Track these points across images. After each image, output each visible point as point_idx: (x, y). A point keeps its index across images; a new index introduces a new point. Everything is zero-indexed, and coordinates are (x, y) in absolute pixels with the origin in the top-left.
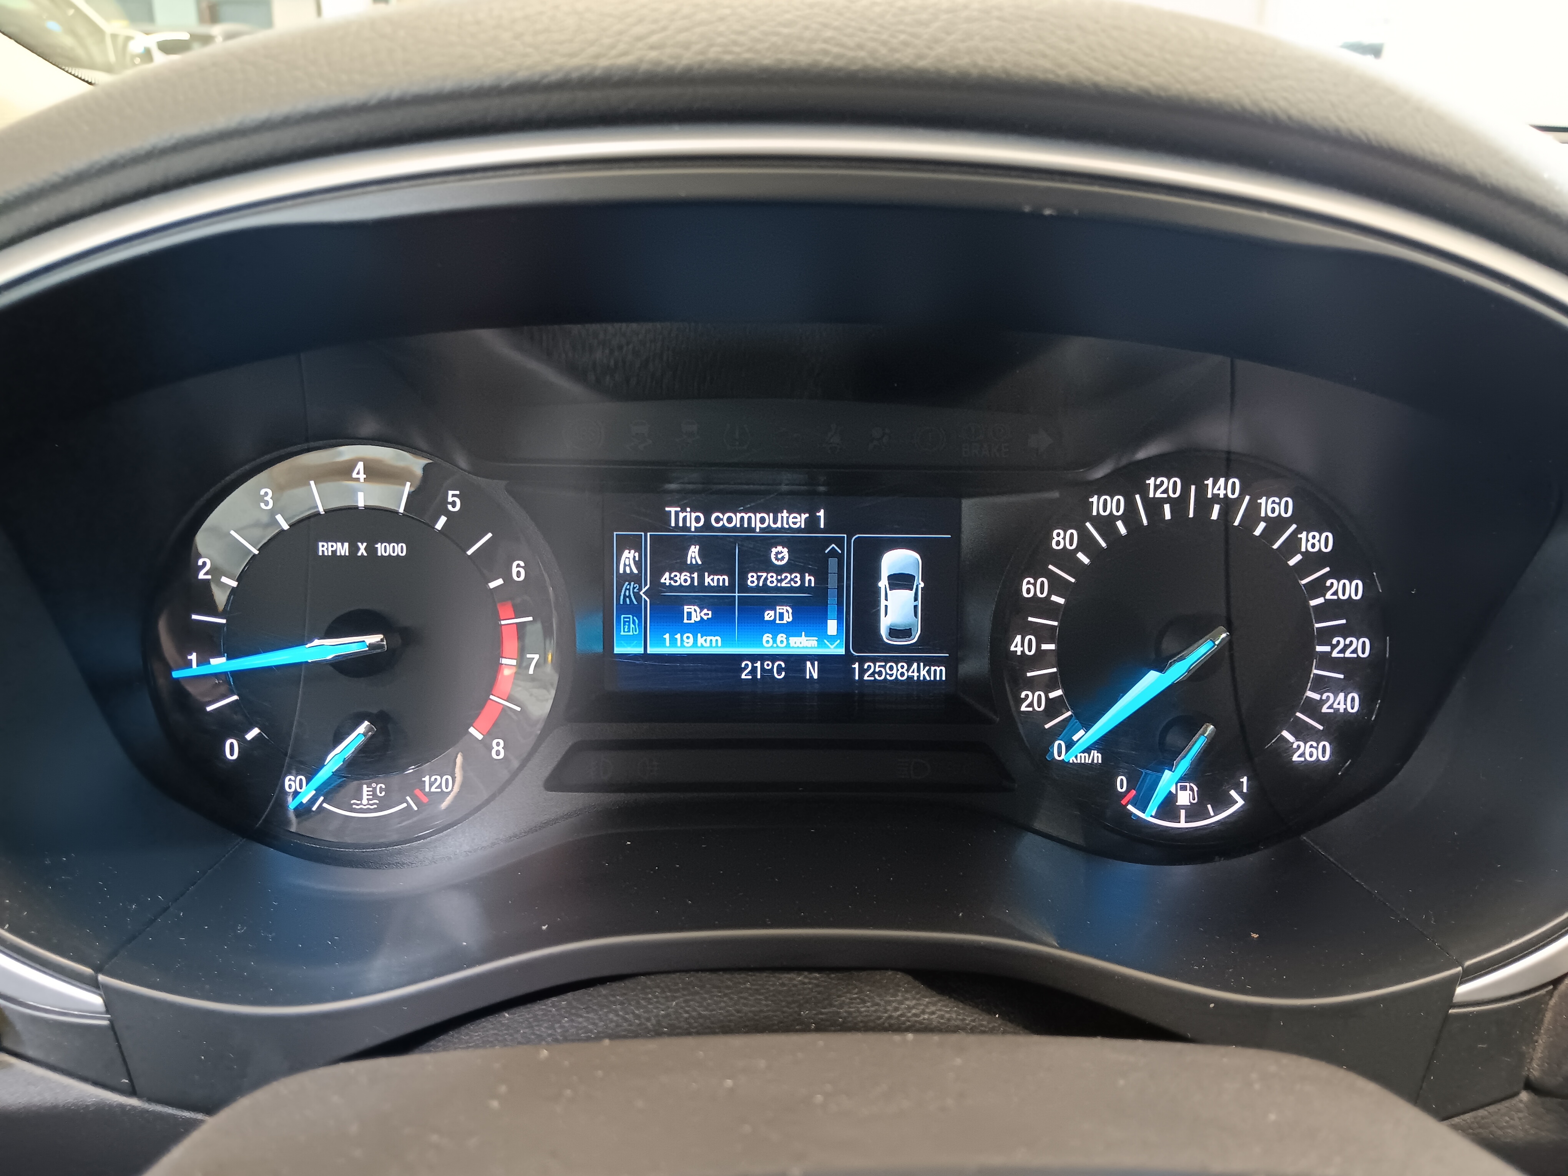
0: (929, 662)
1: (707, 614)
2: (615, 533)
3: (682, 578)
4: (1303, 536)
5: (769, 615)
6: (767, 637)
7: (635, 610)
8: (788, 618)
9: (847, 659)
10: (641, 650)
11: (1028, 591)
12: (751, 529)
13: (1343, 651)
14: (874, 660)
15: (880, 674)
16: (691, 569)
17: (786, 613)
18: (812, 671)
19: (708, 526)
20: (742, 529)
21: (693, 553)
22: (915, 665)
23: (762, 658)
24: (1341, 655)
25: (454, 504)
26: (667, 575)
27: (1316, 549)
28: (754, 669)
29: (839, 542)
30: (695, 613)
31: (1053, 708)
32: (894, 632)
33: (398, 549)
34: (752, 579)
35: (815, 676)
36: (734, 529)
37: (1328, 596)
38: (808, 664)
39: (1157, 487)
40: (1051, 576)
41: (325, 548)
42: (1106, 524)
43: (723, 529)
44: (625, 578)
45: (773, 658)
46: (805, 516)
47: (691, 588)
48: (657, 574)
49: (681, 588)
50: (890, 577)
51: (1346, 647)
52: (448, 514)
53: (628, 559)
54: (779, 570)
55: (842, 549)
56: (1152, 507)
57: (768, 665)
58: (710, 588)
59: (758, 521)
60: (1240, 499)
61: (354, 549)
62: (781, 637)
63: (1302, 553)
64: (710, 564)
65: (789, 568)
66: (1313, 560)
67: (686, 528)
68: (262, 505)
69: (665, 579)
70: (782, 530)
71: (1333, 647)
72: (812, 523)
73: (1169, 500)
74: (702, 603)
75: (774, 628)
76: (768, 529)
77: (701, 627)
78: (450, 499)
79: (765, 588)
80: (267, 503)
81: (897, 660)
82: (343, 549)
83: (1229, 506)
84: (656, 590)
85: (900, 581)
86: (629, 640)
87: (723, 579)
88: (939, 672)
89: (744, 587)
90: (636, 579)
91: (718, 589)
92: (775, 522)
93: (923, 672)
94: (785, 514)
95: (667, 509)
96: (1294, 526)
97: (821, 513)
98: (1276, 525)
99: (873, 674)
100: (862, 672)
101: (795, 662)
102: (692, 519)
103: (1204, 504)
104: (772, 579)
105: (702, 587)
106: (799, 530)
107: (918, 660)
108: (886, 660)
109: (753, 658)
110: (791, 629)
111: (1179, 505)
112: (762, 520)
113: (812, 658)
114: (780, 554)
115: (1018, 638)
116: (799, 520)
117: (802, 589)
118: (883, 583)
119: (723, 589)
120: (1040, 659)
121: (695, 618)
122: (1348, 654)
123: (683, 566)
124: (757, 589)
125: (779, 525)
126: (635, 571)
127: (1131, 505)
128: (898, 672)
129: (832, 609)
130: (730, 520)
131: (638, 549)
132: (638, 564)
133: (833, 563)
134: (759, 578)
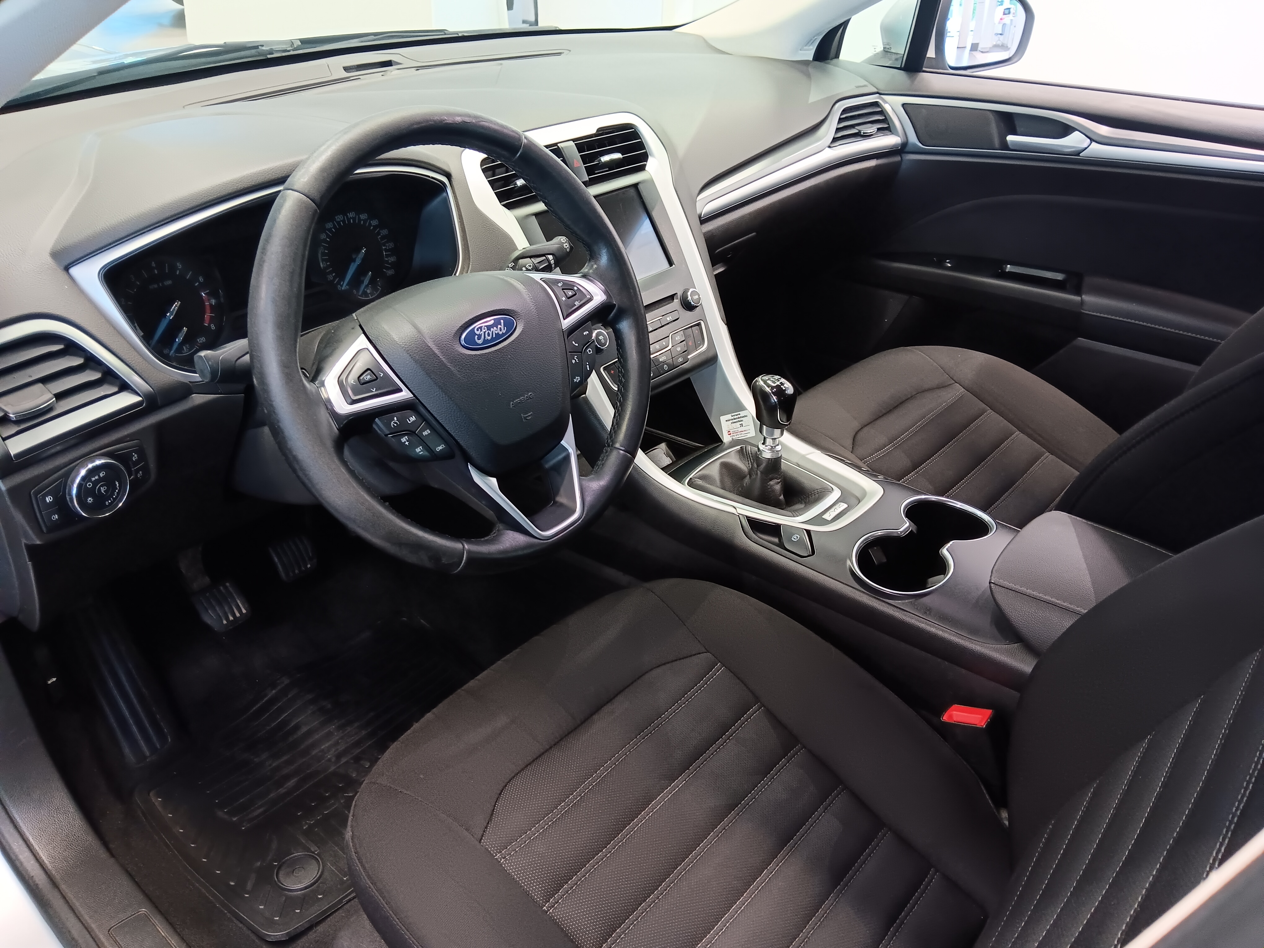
4: (371, 222)
11: (320, 251)
24: (388, 248)
27: (375, 224)
31: (335, 278)
33: (169, 282)
37: (381, 235)
39: (338, 218)
41: (152, 287)
42: (330, 230)
51: (388, 246)
52: (179, 269)
56: (339, 223)
60: (356, 217)
63: (373, 226)
66: (375, 227)
71: (386, 246)
73: (341, 221)
78: (178, 265)
80: (133, 279)
82: (156, 286)
83: (354, 219)
96: (369, 220)
98: (365, 221)
103: (349, 220)
111: (344, 221)
115: (322, 264)
120: (328, 267)
122: (390, 247)
127: (334, 225)
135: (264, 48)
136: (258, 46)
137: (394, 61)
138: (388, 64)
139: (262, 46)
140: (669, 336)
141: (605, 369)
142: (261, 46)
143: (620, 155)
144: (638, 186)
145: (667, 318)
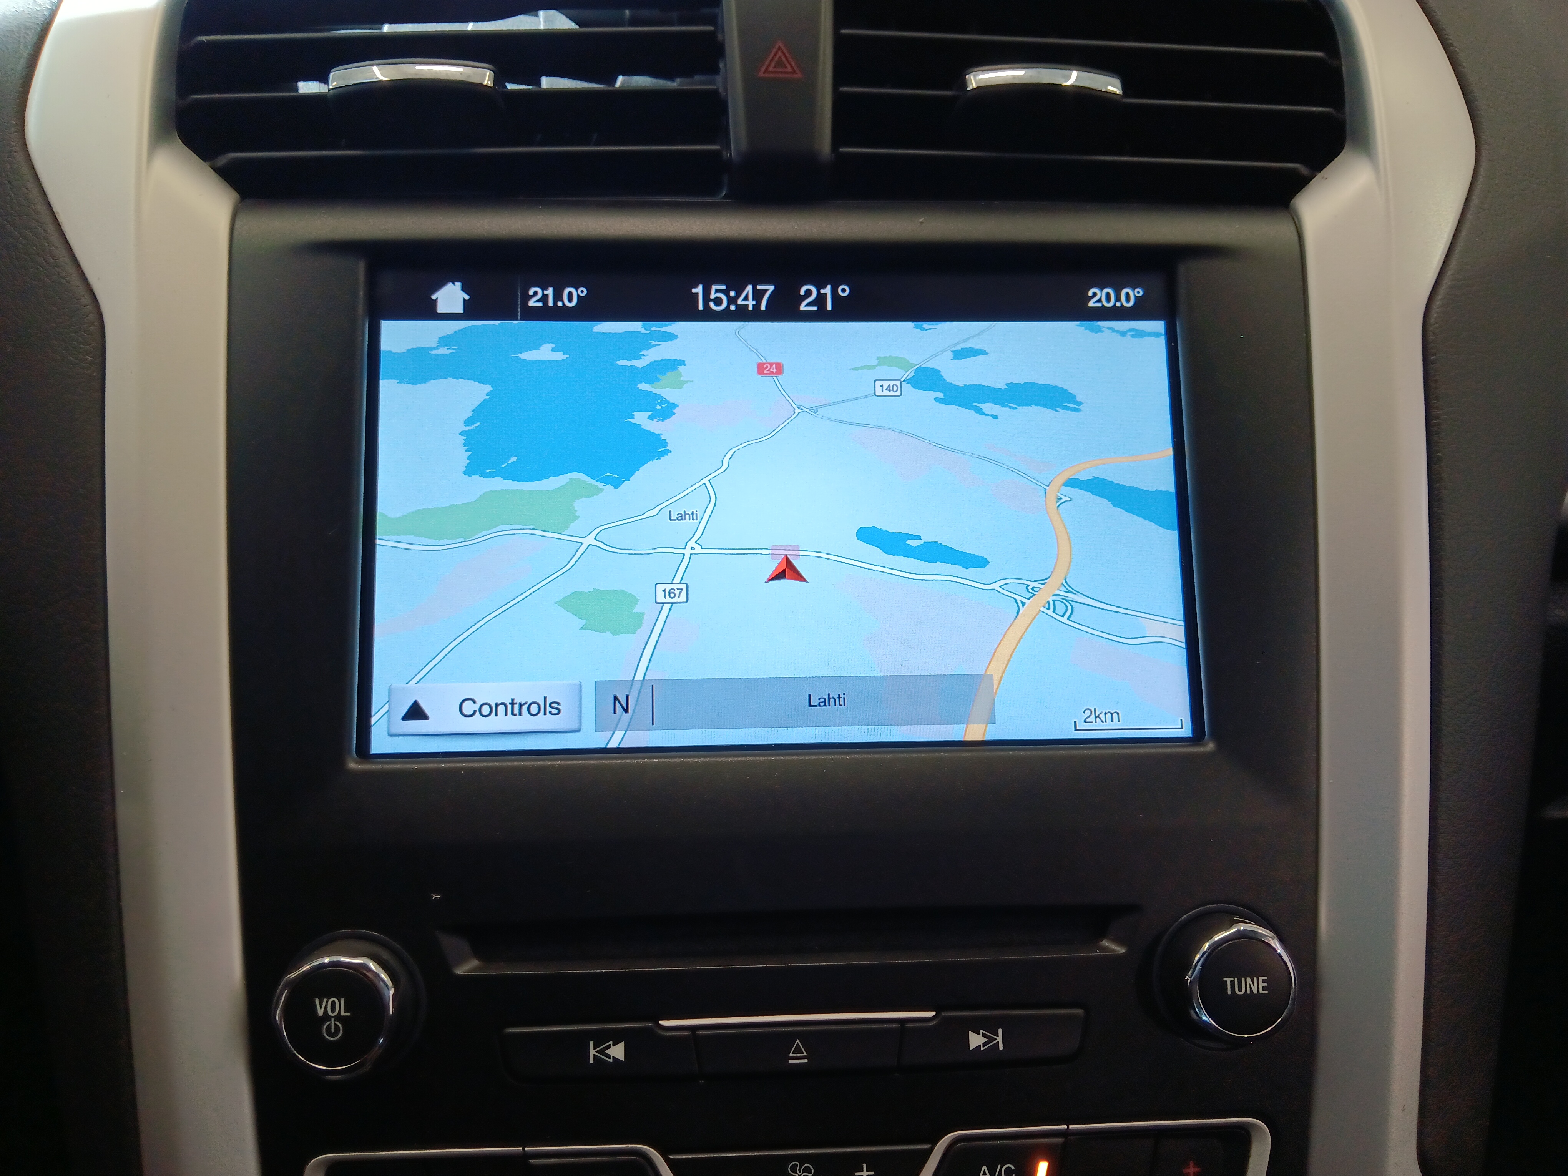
140: (933, 1143)
141: (336, 1171)
143: (1113, 86)
144: (1182, 270)
145: (972, 1035)
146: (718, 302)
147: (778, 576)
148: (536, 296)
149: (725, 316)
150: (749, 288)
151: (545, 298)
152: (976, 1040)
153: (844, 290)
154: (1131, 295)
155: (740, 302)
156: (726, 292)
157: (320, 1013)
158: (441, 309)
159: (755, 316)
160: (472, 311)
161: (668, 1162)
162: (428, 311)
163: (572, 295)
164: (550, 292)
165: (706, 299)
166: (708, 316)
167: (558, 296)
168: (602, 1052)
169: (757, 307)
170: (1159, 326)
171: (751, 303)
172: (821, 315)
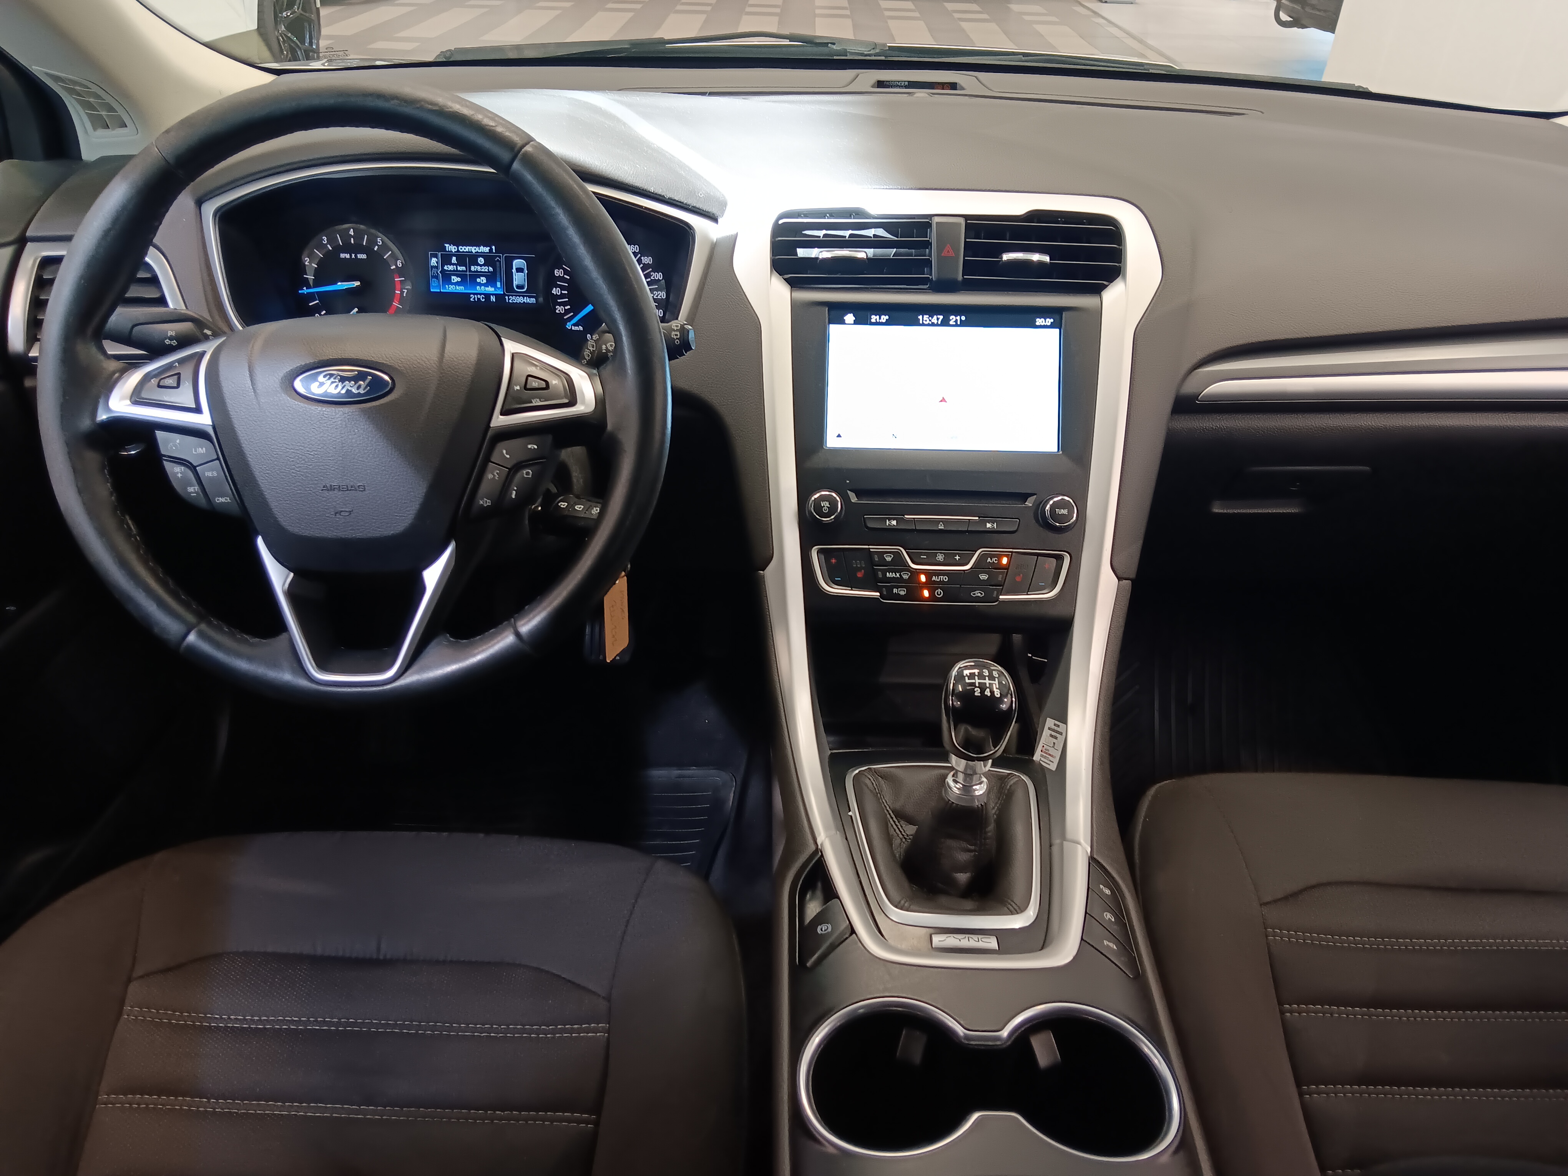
0: (530, 297)
1: (459, 279)
2: (430, 253)
3: (451, 268)
4: (642, 258)
5: (478, 280)
6: (478, 287)
7: (437, 277)
8: (485, 281)
9: (504, 295)
10: (439, 291)
11: (557, 274)
12: (472, 252)
13: (657, 296)
14: (512, 296)
15: (514, 300)
16: (454, 264)
17: (483, 280)
18: (493, 299)
19: (458, 251)
20: (469, 252)
21: (454, 260)
22: (525, 298)
23: (477, 294)
24: (657, 298)
25: (379, 242)
26: (446, 266)
27: (647, 263)
28: (475, 297)
29: (500, 257)
30: (455, 279)
31: (567, 312)
32: (518, 287)
33: (364, 256)
34: (473, 268)
35: (494, 301)
36: (467, 252)
37: (652, 278)
38: (492, 296)
40: (564, 269)
41: (342, 256)
43: (463, 252)
44: (432, 267)
45: (480, 294)
46: (489, 248)
47: (454, 271)
48: (443, 266)
49: (451, 271)
50: (516, 269)
51: (658, 295)
52: (378, 245)
53: (434, 261)
54: (481, 266)
55: (501, 259)
57: (479, 296)
58: (460, 271)
59: (474, 249)
61: (351, 256)
62: (483, 287)
63: (643, 264)
64: (459, 263)
65: (484, 265)
66: (646, 266)
67: (451, 251)
68: (323, 242)
69: (446, 268)
70: (482, 252)
71: (654, 295)
72: (491, 250)
74: (458, 276)
75: (480, 284)
76: (477, 252)
77: (457, 284)
78: (378, 241)
79: (477, 271)
80: (325, 241)
81: (519, 296)
82: (348, 256)
84: (443, 271)
85: (519, 270)
86: (435, 287)
87: (464, 268)
88: (533, 300)
89: (470, 271)
90: (437, 267)
91: (462, 271)
92: (479, 250)
93: (528, 300)
94: (482, 247)
95: (445, 245)
96: (639, 255)
97: (494, 247)
98: (634, 254)
99: (512, 301)
100: (509, 299)
101: (487, 296)
102: (453, 248)
104: (479, 268)
105: (457, 271)
106: (487, 253)
107: (526, 296)
108: (516, 296)
109: (474, 294)
110: (486, 285)
112: (475, 249)
113: (493, 295)
114: (481, 260)
115: (554, 289)
116: (487, 249)
117: (489, 272)
118: (514, 270)
119: (464, 271)
120: (562, 296)
121: (455, 281)
122: (659, 297)
123: (451, 264)
124: (475, 272)
125: (480, 251)
126: (436, 265)
128: (520, 300)
129: (498, 279)
130: (465, 249)
131: (437, 258)
132: (437, 263)
133: (498, 263)
134: (475, 268)
135: (834, 47)
136: (828, 43)
137: (959, 84)
138: (953, 86)
139: (834, 44)
140: (976, 552)
141: (820, 551)
142: (831, 43)
143: (1047, 259)
144: (1064, 314)
145: (988, 524)
146: (926, 321)
147: (941, 401)
148: (874, 318)
149: (928, 325)
150: (935, 317)
151: (876, 320)
152: (989, 525)
153: (963, 318)
154: (1049, 321)
155: (933, 321)
156: (928, 318)
157: (823, 505)
158: (846, 322)
159: (937, 325)
160: (856, 322)
161: (907, 552)
162: (843, 322)
163: (884, 318)
164: (878, 317)
165: (923, 320)
166: (923, 325)
167: (880, 318)
168: (890, 523)
169: (937, 323)
170: (1058, 330)
171: (936, 322)
172: (956, 325)
